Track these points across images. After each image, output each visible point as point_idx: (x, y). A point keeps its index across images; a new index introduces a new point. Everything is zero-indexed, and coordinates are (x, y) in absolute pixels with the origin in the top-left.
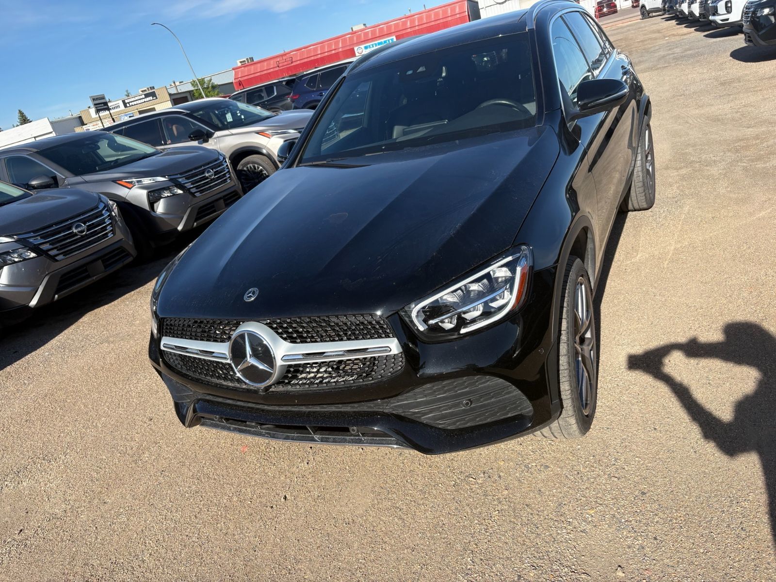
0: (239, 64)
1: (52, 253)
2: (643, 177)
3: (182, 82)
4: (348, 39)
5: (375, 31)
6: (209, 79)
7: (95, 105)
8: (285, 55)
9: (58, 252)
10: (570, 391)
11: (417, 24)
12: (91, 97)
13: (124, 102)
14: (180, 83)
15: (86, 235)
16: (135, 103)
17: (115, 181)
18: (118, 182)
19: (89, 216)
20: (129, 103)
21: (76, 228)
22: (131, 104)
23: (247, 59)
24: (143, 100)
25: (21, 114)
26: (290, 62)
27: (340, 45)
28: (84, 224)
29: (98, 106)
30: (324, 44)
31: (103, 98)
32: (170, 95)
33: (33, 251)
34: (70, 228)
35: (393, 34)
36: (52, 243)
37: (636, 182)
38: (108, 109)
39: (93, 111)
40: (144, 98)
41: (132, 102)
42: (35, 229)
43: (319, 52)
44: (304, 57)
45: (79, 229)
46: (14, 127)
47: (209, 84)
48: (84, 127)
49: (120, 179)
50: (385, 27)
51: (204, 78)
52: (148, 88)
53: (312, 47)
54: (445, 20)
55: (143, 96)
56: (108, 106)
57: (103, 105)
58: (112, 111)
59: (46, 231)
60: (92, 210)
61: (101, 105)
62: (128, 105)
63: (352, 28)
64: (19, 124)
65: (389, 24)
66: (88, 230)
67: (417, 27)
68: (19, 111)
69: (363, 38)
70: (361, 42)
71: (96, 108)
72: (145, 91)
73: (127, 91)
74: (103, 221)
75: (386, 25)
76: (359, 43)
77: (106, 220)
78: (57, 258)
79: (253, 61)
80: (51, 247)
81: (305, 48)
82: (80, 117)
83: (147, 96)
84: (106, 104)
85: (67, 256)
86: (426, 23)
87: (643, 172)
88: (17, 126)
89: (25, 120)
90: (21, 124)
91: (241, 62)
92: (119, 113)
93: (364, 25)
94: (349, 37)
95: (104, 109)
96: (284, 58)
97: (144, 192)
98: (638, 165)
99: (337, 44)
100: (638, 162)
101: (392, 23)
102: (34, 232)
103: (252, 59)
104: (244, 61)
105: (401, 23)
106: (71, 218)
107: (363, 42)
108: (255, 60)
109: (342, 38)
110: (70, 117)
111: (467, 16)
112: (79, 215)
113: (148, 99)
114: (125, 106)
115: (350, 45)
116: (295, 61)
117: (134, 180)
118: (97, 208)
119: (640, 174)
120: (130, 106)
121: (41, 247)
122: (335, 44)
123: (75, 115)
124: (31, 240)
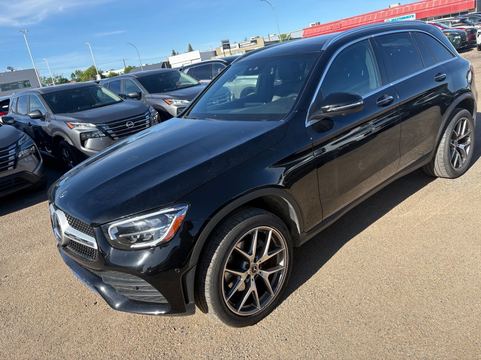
0: (311, 26)
1: (113, 135)
2: (444, 156)
3: (276, 35)
4: (381, 14)
5: (402, 9)
6: (289, 34)
7: (223, 45)
8: (337, 22)
9: (116, 135)
10: (210, 299)
11: (433, 6)
12: (222, 41)
13: (239, 44)
14: (274, 35)
15: (133, 128)
16: (245, 46)
17: (164, 99)
18: (165, 100)
19: (138, 118)
20: (242, 45)
21: (128, 124)
22: (243, 46)
23: (316, 23)
24: (250, 44)
25: (190, 46)
26: (339, 27)
27: (375, 18)
28: (133, 122)
29: (225, 46)
30: (365, 16)
31: (228, 42)
32: (265, 42)
33: (104, 133)
34: (125, 124)
35: (414, 12)
36: (113, 130)
37: (438, 158)
38: (229, 48)
39: (222, 48)
40: (250, 43)
41: (243, 45)
42: (107, 122)
43: (360, 22)
44: (349, 25)
45: (130, 125)
46: (185, 53)
47: (289, 37)
48: (216, 57)
49: (167, 99)
50: (410, 7)
51: (286, 34)
52: (256, 37)
53: (356, 18)
54: (456, 4)
55: (250, 42)
56: (230, 46)
57: (227, 46)
58: (231, 50)
59: (111, 124)
60: (140, 115)
61: (226, 46)
62: (241, 47)
63: (390, 6)
64: (188, 52)
65: (413, 5)
66: (134, 126)
67: (433, 8)
68: (189, 45)
69: (392, 14)
70: (390, 16)
71: (223, 47)
72: (254, 38)
73: (246, 38)
74: (145, 122)
75: (411, 6)
76: (389, 16)
77: (147, 121)
78: (114, 138)
79: (320, 24)
80: (113, 132)
81: (351, 19)
82: (215, 52)
83: (252, 42)
84: (229, 45)
85: (120, 138)
86: (440, 6)
87: (444, 152)
88: (187, 52)
89: (191, 50)
90: (189, 52)
91: (312, 25)
92: (235, 51)
93: (399, 4)
94: (382, 13)
95: (228, 48)
96: (336, 24)
97: (176, 108)
98: (441, 146)
99: (373, 16)
100: (442, 144)
101: (415, 5)
102: (106, 123)
103: (319, 23)
104: (314, 24)
105: (422, 5)
106: (127, 118)
107: (392, 16)
108: (321, 24)
109: (377, 13)
110: (211, 51)
111: (474, 2)
112: (132, 117)
113: (252, 44)
114: (240, 47)
115: (381, 18)
116: (342, 27)
117: (174, 100)
118: (144, 114)
119: (442, 153)
120: (242, 47)
121: (108, 131)
122: (372, 17)
123: (214, 50)
124: (104, 127)
